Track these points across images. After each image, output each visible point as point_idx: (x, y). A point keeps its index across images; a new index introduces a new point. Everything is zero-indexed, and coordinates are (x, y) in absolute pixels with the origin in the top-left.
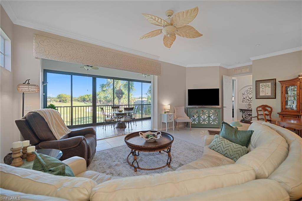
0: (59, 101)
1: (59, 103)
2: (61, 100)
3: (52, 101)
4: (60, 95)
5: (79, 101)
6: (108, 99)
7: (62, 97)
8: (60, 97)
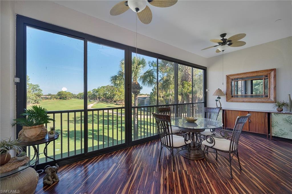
0: (59, 98)
1: (60, 100)
2: (61, 97)
3: (52, 99)
4: (60, 92)
5: (78, 98)
6: (108, 96)
7: (62, 94)
8: (61, 94)
